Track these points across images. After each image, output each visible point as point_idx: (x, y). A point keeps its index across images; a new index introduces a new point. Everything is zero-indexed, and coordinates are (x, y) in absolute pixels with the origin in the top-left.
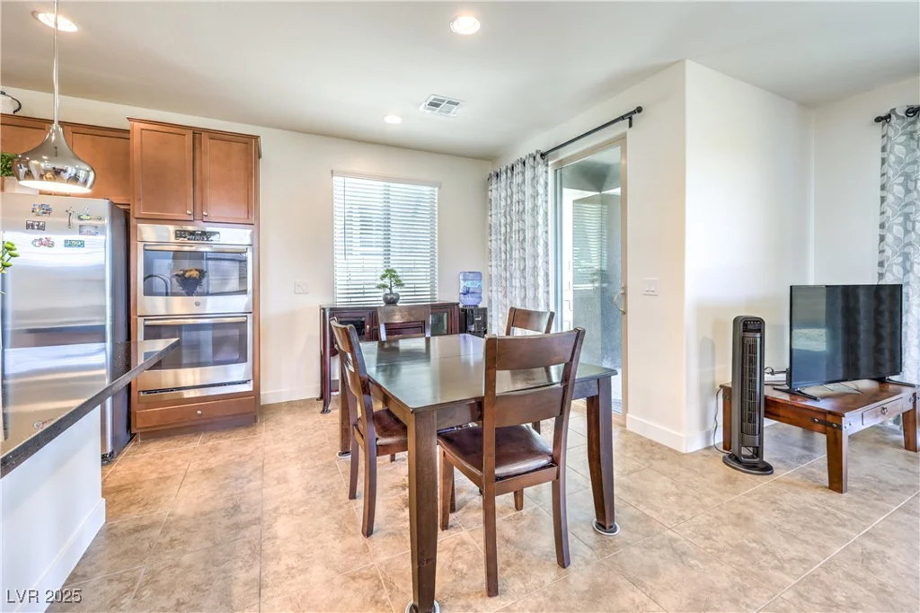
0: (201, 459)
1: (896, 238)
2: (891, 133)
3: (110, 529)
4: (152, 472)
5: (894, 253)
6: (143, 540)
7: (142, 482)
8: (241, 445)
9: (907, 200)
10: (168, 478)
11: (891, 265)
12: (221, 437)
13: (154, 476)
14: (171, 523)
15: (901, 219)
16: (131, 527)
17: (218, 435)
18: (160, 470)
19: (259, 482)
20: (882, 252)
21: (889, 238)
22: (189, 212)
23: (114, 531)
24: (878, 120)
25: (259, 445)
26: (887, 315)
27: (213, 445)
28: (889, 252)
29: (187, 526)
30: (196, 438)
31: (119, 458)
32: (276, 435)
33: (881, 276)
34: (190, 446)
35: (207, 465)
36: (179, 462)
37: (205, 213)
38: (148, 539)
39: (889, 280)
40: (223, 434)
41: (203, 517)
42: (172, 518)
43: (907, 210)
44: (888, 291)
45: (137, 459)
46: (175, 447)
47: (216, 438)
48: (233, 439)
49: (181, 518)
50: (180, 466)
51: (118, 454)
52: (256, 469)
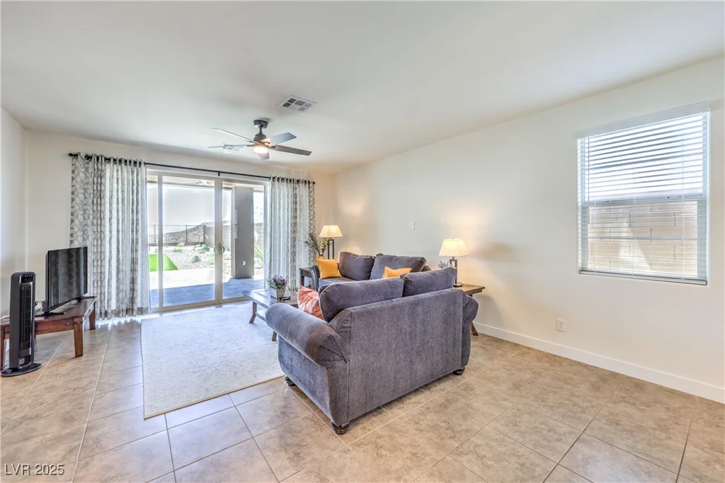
1: (80, 222)
2: (78, 165)
5: (79, 230)
9: (85, 202)
11: (77, 236)
15: (82, 212)
20: (72, 228)
21: (77, 222)
24: (70, 155)
26: (74, 263)
28: (76, 229)
33: (72, 242)
39: (76, 245)
43: (85, 207)
44: (75, 251)
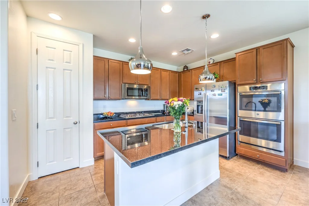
0: (255, 175)
3: (220, 181)
4: (238, 170)
6: (225, 191)
7: (233, 171)
8: (275, 179)
10: (241, 175)
12: (267, 170)
13: (237, 171)
14: (235, 192)
16: (224, 184)
17: (266, 168)
18: (240, 171)
19: (276, 202)
22: (254, 80)
23: (220, 182)
25: (284, 184)
27: (262, 172)
29: (239, 198)
30: (257, 165)
31: (231, 160)
32: (296, 184)
34: (254, 167)
35: (256, 179)
36: (247, 171)
37: (261, 79)
38: (227, 192)
40: (269, 169)
41: (245, 199)
42: (236, 191)
45: (236, 163)
46: (248, 165)
47: (265, 170)
48: (272, 173)
49: (238, 193)
50: (247, 173)
51: (231, 158)
52: (277, 195)
